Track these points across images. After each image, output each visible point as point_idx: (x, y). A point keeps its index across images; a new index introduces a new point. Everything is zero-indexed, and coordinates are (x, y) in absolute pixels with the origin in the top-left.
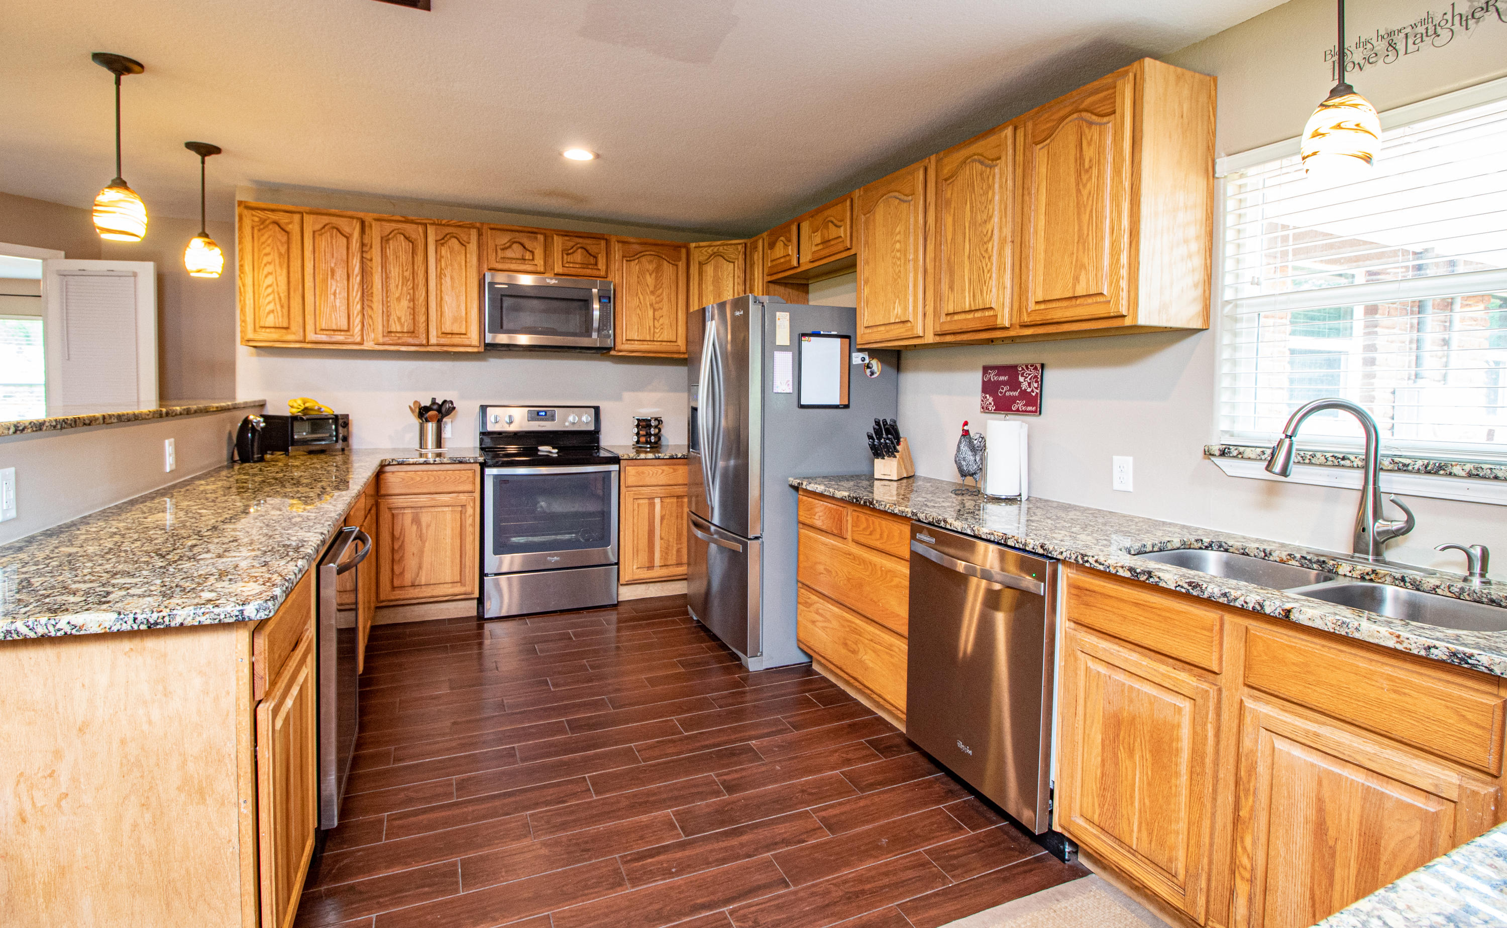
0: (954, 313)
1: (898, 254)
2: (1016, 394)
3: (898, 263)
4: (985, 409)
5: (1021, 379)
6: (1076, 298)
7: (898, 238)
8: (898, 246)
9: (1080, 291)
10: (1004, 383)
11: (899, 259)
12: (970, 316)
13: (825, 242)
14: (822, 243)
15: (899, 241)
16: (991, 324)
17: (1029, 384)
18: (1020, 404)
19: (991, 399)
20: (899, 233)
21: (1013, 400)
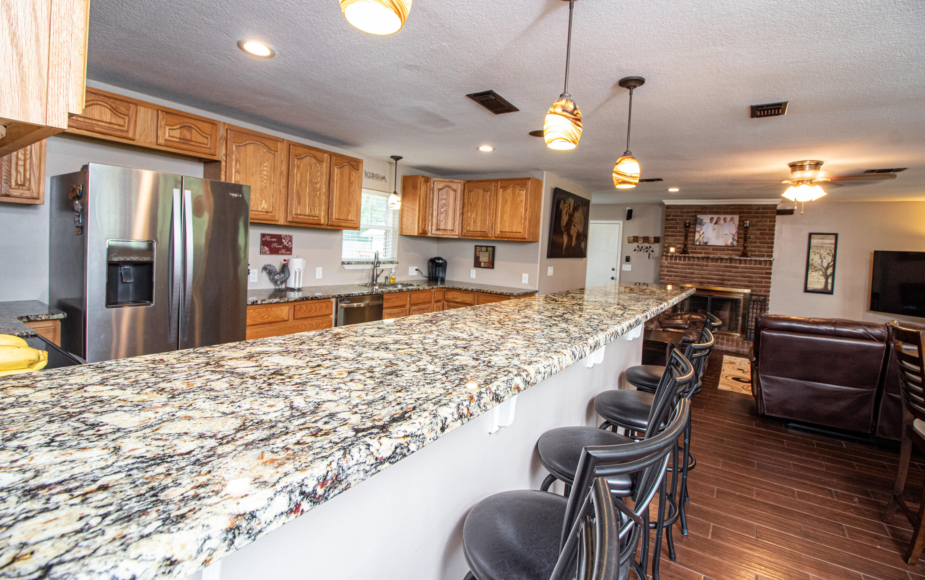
0: (300, 215)
1: (265, 177)
2: (281, 246)
3: (265, 181)
4: (262, 252)
5: (284, 241)
6: (347, 220)
7: (265, 168)
8: (265, 173)
9: (349, 218)
10: (275, 242)
11: (266, 180)
12: (307, 217)
13: (183, 140)
14: (180, 138)
15: (267, 171)
16: (318, 222)
17: (288, 243)
18: (283, 251)
19: (267, 249)
20: (266, 166)
21: (280, 249)
